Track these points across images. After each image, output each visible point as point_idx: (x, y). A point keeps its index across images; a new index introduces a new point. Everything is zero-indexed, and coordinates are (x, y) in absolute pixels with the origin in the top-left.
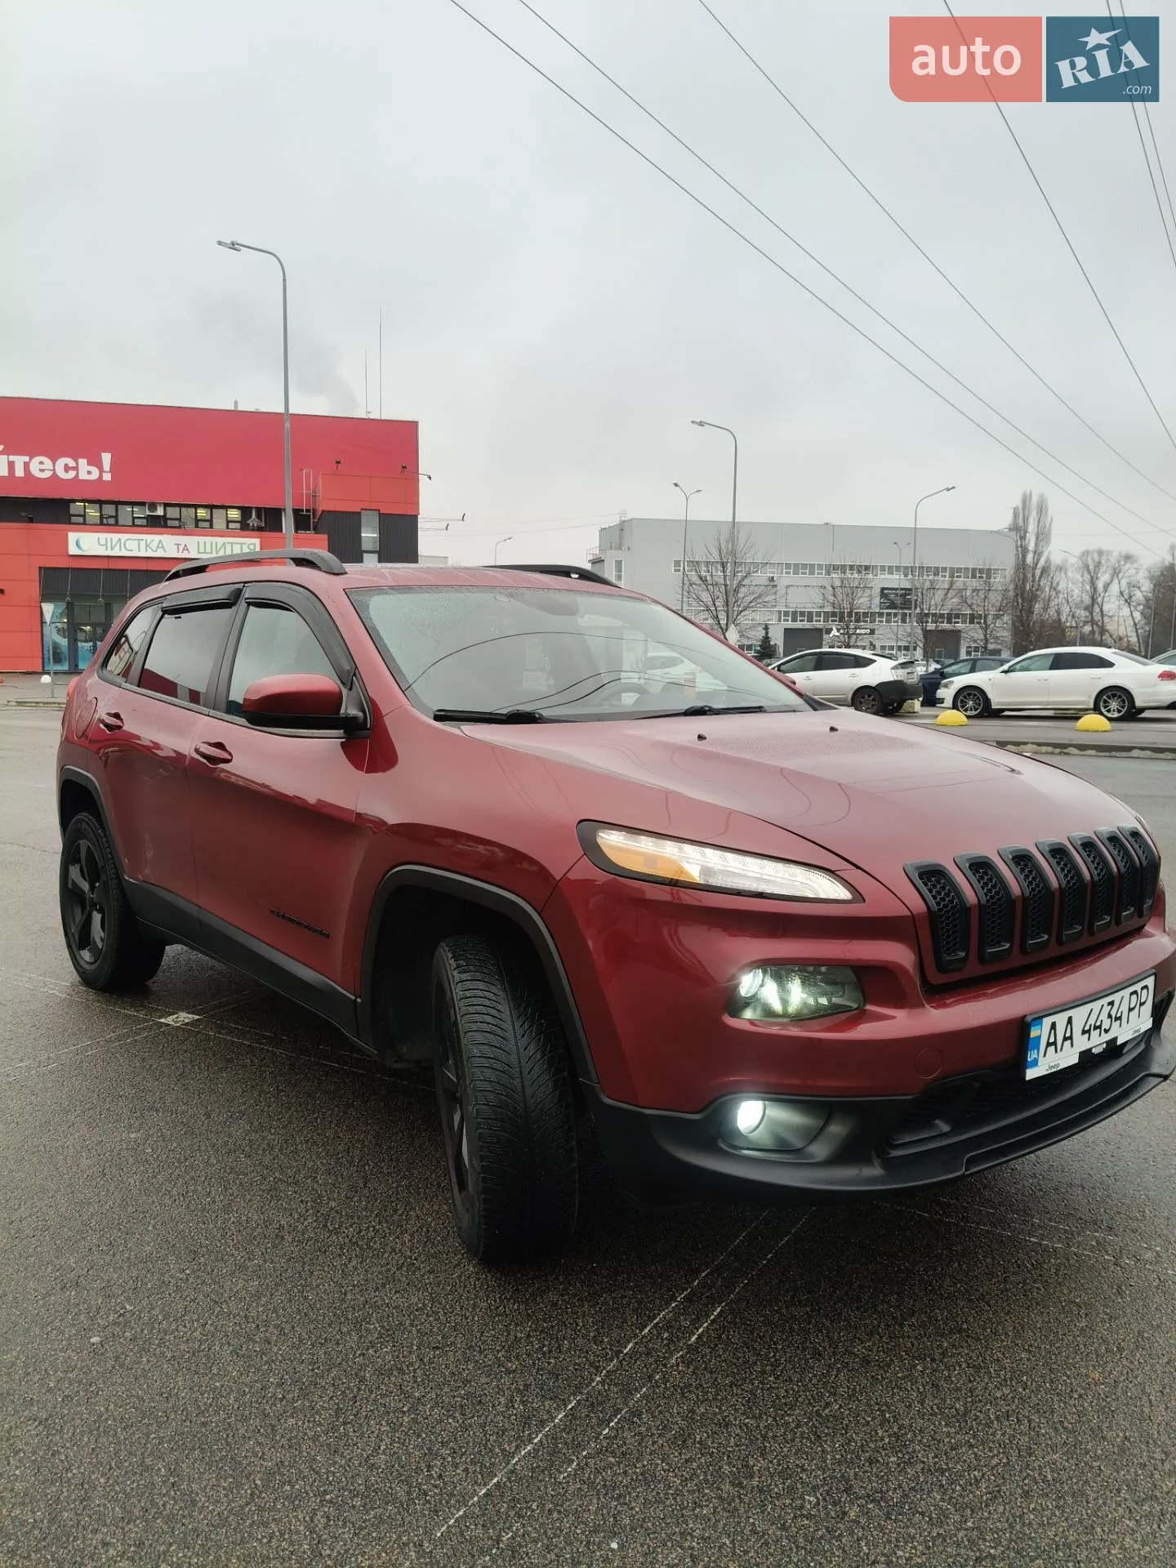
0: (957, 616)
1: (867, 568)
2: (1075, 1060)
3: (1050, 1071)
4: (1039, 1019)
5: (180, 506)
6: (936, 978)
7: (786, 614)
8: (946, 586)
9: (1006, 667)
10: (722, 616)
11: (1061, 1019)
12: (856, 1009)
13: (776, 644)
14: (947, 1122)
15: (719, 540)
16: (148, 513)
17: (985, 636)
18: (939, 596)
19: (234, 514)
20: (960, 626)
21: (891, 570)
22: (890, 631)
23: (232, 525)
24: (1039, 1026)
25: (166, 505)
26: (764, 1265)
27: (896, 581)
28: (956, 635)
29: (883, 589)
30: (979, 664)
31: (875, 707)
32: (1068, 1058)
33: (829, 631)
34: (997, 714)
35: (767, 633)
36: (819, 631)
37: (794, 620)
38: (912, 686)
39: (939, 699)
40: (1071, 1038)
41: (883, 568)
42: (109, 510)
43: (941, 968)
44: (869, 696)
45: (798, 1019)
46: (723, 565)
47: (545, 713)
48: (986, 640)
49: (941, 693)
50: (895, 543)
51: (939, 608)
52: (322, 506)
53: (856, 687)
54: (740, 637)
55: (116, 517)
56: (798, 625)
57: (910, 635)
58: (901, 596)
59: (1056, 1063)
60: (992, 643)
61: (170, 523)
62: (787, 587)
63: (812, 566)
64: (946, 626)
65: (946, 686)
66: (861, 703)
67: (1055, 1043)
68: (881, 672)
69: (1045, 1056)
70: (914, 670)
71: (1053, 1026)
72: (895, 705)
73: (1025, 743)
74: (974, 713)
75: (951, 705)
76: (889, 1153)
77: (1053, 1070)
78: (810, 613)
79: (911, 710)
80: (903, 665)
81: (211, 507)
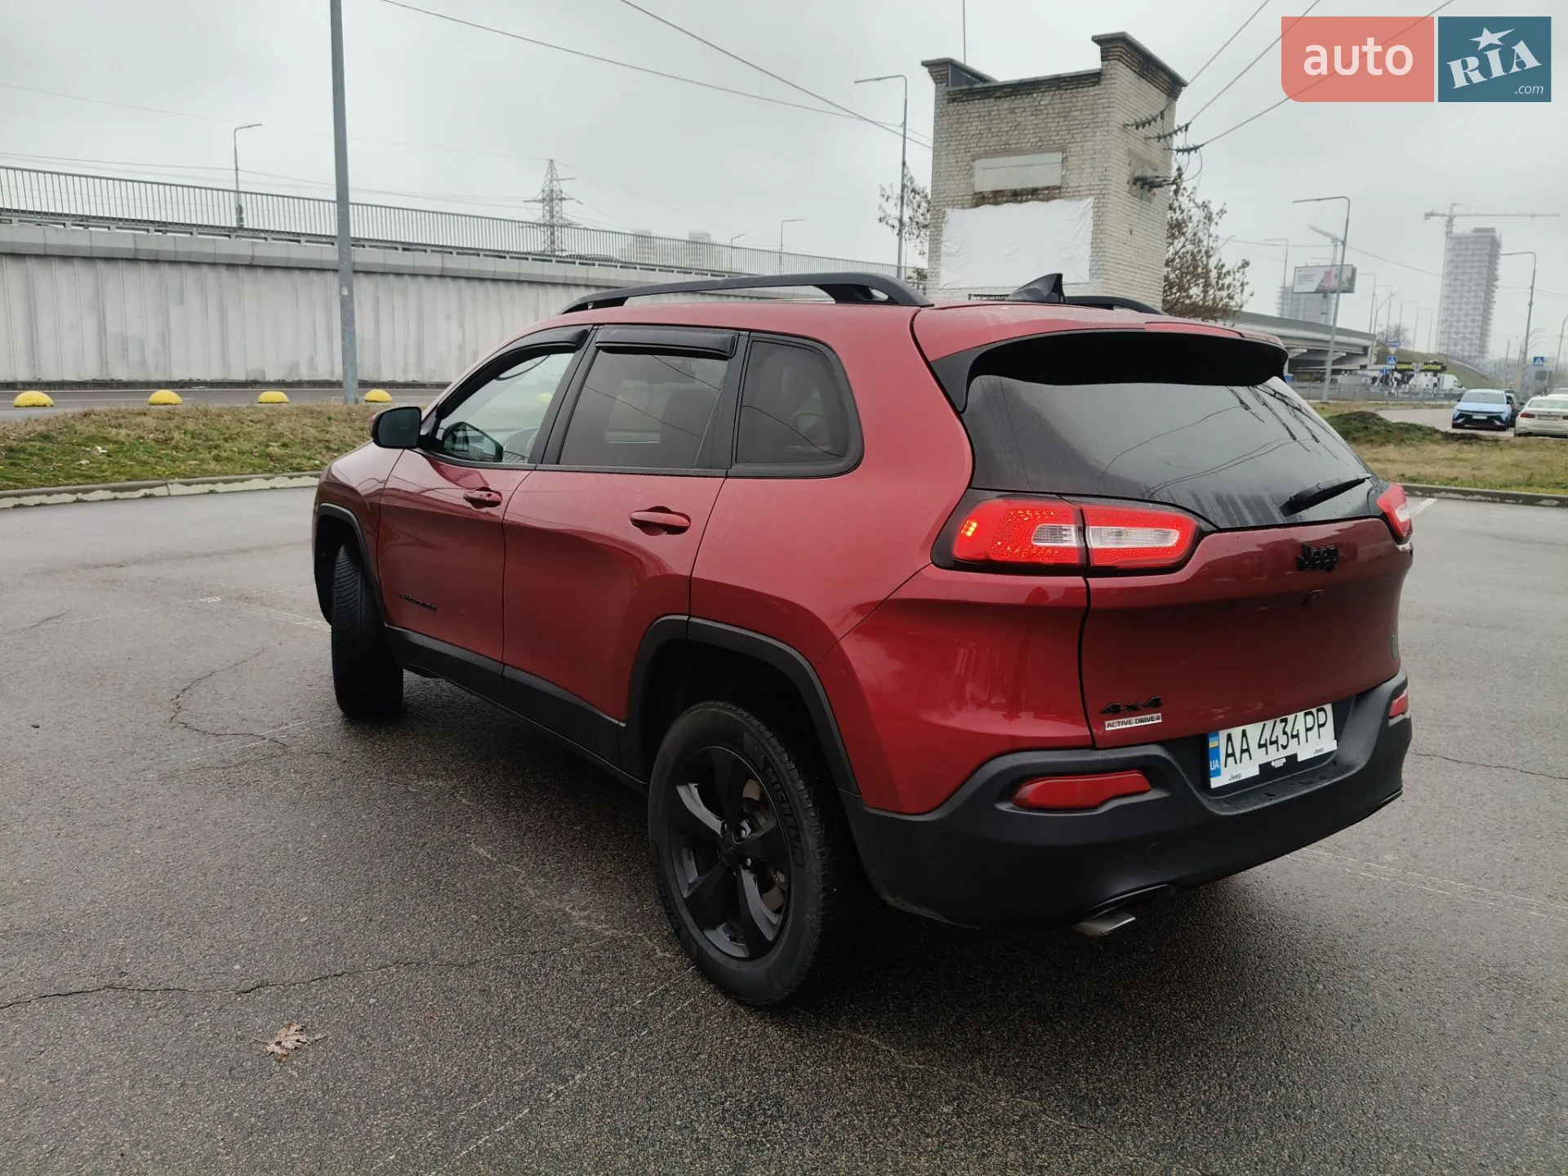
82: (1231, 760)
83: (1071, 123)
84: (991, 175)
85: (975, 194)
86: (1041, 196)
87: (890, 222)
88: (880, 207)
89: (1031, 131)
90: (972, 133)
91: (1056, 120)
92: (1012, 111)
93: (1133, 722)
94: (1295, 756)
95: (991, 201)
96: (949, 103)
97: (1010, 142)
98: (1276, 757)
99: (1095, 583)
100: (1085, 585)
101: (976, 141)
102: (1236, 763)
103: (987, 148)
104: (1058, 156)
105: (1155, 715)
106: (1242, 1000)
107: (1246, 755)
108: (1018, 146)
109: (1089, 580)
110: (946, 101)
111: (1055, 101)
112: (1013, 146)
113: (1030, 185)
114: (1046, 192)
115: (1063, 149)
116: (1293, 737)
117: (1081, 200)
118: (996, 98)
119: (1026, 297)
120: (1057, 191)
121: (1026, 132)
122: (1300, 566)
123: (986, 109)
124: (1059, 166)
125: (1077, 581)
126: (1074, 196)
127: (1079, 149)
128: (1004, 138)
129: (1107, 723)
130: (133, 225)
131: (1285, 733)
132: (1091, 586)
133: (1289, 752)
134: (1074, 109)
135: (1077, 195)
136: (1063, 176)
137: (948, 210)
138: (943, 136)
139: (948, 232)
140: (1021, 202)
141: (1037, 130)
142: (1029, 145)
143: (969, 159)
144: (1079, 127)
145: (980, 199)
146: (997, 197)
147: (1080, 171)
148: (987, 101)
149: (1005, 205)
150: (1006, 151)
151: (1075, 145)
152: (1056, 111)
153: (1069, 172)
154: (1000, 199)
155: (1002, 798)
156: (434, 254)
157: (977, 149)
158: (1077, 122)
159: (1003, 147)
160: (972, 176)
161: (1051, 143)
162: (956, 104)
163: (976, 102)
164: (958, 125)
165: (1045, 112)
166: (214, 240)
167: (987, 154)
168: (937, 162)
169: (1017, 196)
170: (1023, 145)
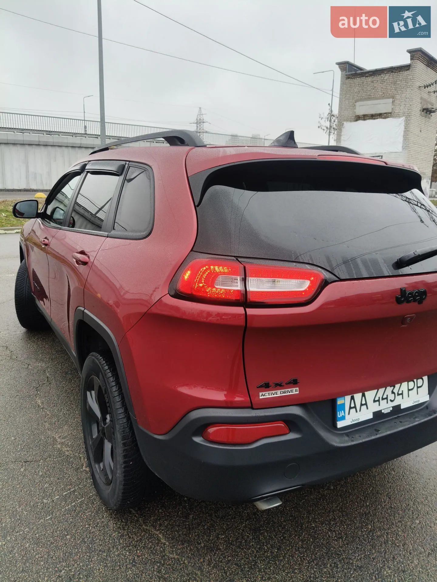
82: (353, 410)
83: (397, 86)
84: (362, 108)
85: (356, 116)
86: (383, 117)
87: (323, 128)
88: (319, 122)
89: (380, 90)
90: (355, 91)
91: (391, 85)
92: (372, 82)
93: (279, 393)
94: (399, 405)
95: (363, 119)
96: (346, 79)
97: (371, 95)
98: (386, 407)
99: (251, 311)
100: (244, 312)
101: (357, 94)
102: (357, 411)
103: (362, 97)
104: (391, 100)
105: (294, 389)
106: (370, 527)
107: (364, 407)
108: (374, 96)
109: (247, 309)
110: (345, 79)
111: (391, 78)
112: (372, 96)
113: (378, 112)
114: (385, 115)
115: (393, 97)
116: (398, 394)
117: (400, 118)
118: (366, 76)
119: (276, 144)
120: (390, 115)
121: (378, 90)
122: (398, 301)
123: (362, 81)
124: (391, 104)
125: (240, 310)
126: (396, 116)
127: (400, 97)
128: (368, 93)
129: (261, 394)
130: (38, 132)
131: (393, 392)
132: (248, 313)
133: (395, 404)
134: (398, 80)
135: (398, 116)
136: (392, 108)
137: (345, 123)
138: (344, 93)
139: (344, 131)
140: (375, 119)
141: (382, 90)
142: (379, 96)
143: (354, 102)
144: (400, 88)
145: (358, 118)
146: (365, 117)
147: (399, 106)
148: (362, 78)
149: (368, 121)
150: (369, 98)
151: (398, 95)
152: (391, 81)
153: (395, 107)
154: (366, 118)
155: (196, 434)
156: (147, 142)
157: (357, 98)
158: (399, 86)
159: (368, 97)
160: (355, 109)
161: (388, 95)
162: (349, 79)
163: (358, 78)
164: (350, 88)
165: (386, 82)
166: (67, 137)
167: (361, 100)
168: (341, 103)
169: (373, 117)
170: (377, 96)
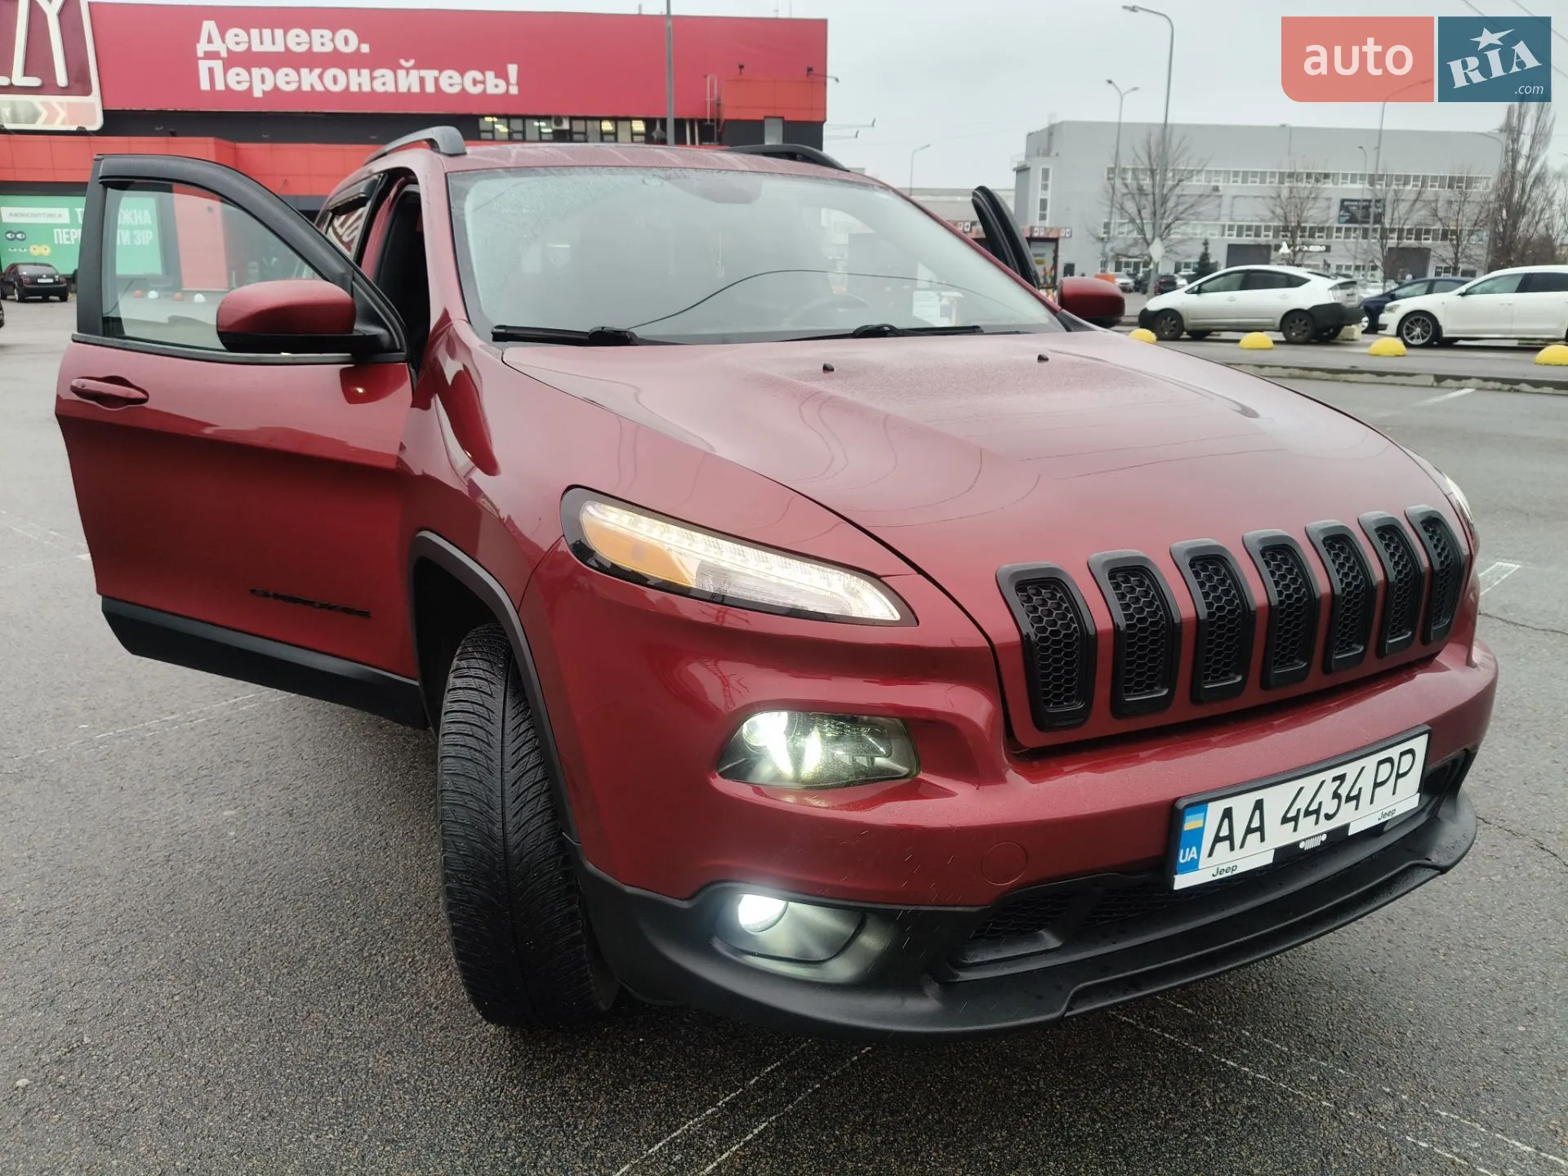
0: (1427, 232)
1: (1326, 176)
2: (1267, 859)
3: (1219, 877)
4: (1201, 805)
5: (586, 119)
6: (1031, 737)
7: (1231, 228)
8: (1413, 196)
9: (1463, 289)
10: (1148, 230)
11: (1242, 806)
12: (905, 777)
13: (1217, 262)
14: (1057, 933)
15: (1148, 143)
16: (554, 127)
17: (1456, 254)
18: (1403, 208)
19: (639, 126)
20: (1428, 243)
21: (1353, 178)
22: (1348, 248)
23: (636, 138)
24: (1203, 814)
25: (572, 119)
26: (853, 1064)
27: (1358, 190)
28: (1423, 255)
29: (1343, 201)
30: (1437, 286)
31: (1306, 334)
32: (1256, 855)
33: (1278, 247)
34: (1449, 344)
35: (1206, 249)
36: (1268, 247)
37: (1239, 235)
38: (1352, 309)
39: (1381, 325)
40: (1261, 829)
41: (1345, 176)
42: (517, 125)
43: (1040, 721)
44: (1300, 320)
45: (816, 787)
46: (1153, 172)
47: (639, 333)
48: (1457, 260)
49: (1384, 318)
50: (1361, 147)
51: (1402, 222)
52: (727, 114)
53: (1285, 311)
54: (1166, 252)
55: (523, 133)
56: (1245, 240)
57: (1365, 252)
58: (1363, 208)
59: (1231, 865)
60: (1463, 262)
61: (576, 137)
62: (1235, 197)
63: (1264, 174)
64: (1411, 243)
65: (1391, 310)
66: (1291, 328)
67: (1230, 837)
68: (1317, 292)
69: (1210, 855)
70: (1355, 291)
71: (1228, 814)
72: (1331, 331)
73: (1468, 378)
74: (1421, 341)
75: (1394, 332)
76: (957, 976)
77: (1225, 875)
78: (1258, 228)
79: (1350, 337)
80: (1342, 286)
81: (615, 120)
